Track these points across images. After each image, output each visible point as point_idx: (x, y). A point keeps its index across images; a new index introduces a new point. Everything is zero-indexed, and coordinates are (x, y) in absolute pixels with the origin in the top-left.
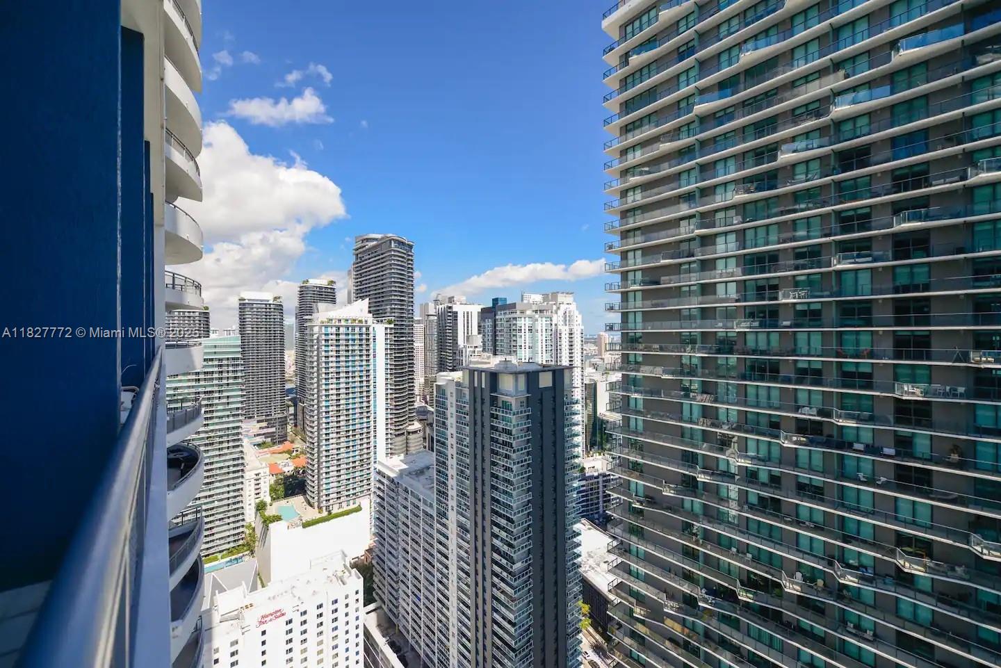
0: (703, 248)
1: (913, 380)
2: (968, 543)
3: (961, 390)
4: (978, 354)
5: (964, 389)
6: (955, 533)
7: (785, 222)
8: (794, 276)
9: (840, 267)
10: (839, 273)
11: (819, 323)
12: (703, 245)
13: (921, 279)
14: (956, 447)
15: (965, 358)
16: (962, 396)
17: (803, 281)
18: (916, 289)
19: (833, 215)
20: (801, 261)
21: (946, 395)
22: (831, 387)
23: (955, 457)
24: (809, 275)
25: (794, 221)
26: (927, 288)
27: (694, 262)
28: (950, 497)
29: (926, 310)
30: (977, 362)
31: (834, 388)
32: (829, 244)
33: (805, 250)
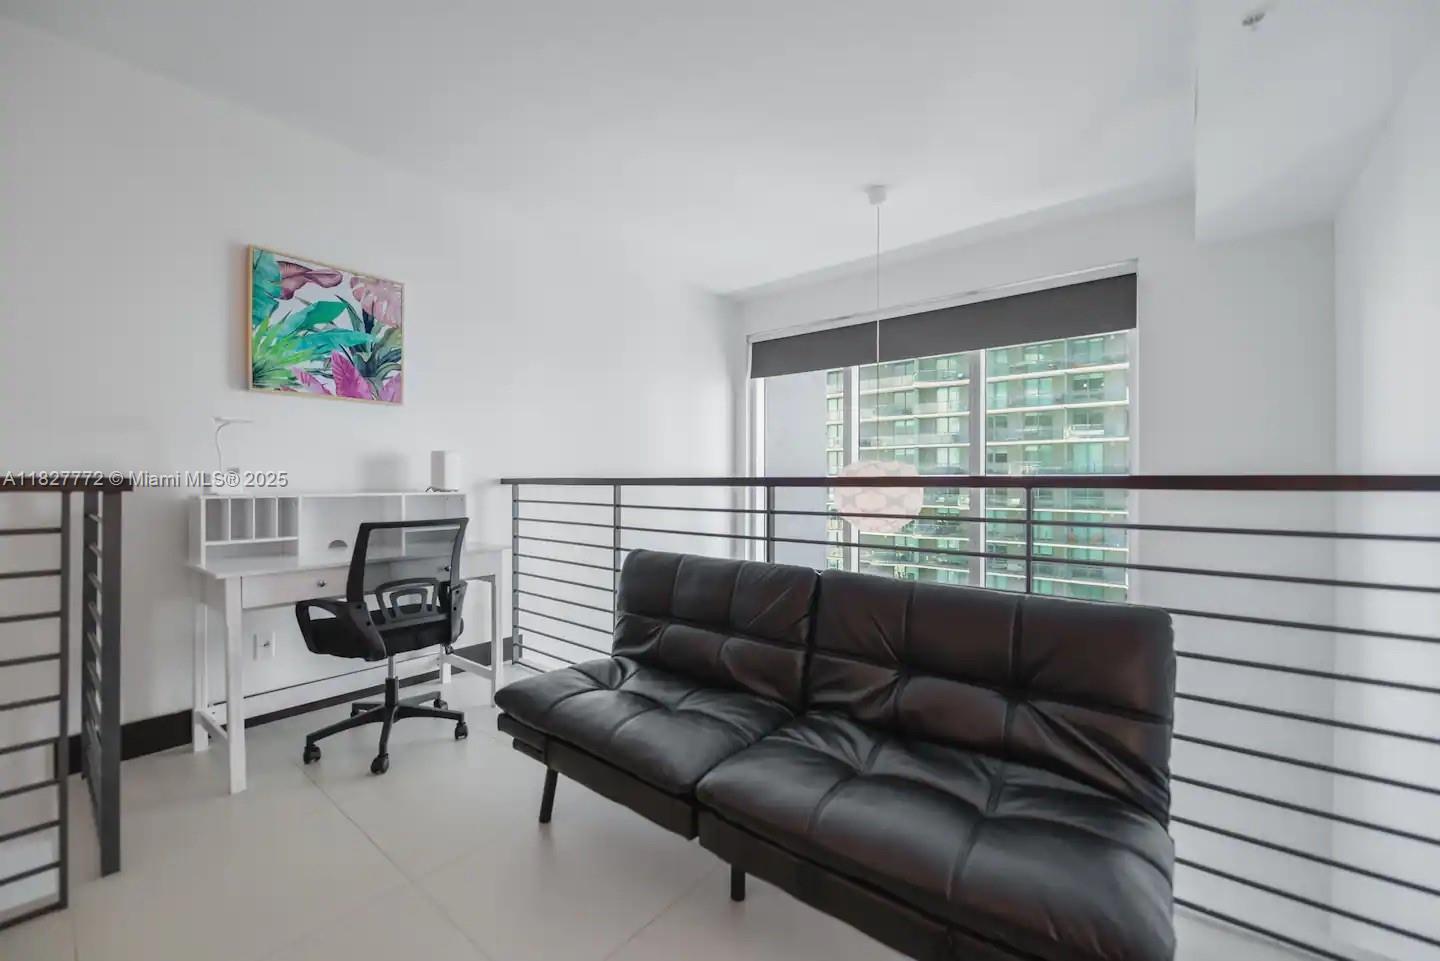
0: (922, 405)
7: (1016, 381)
8: (1024, 446)
9: (1071, 440)
10: (1071, 446)
11: (1049, 502)
12: (922, 400)
17: (1033, 452)
19: (1066, 378)
20: (1033, 429)
22: (1061, 577)
24: (1040, 445)
25: (1024, 381)
27: (911, 420)
31: (1065, 579)
32: (1062, 410)
33: (1035, 414)
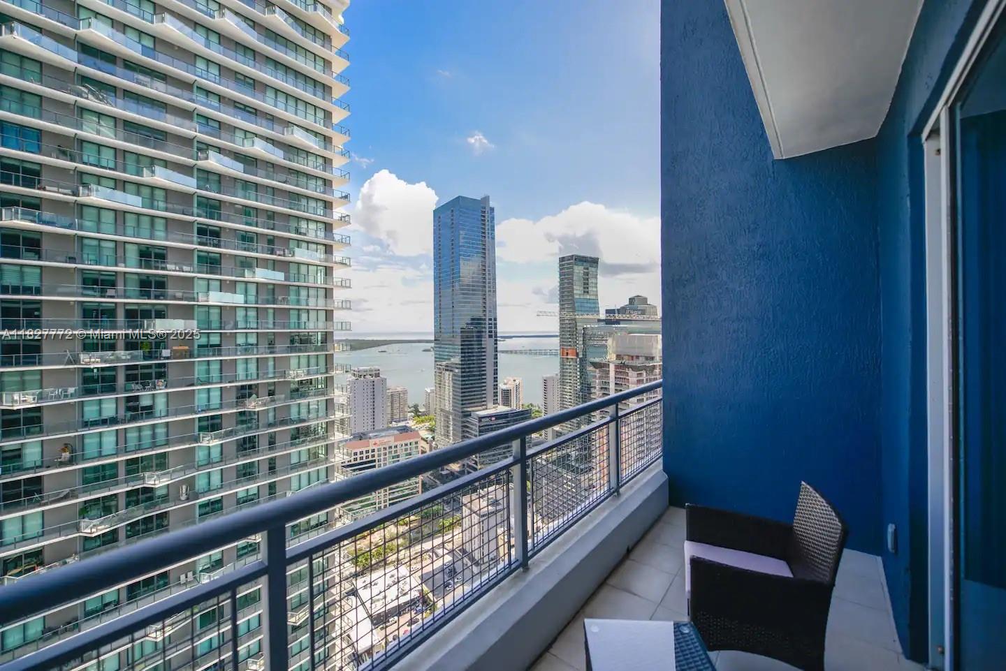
1: (22, 387)
2: (78, 530)
3: (71, 390)
4: (87, 356)
5: (74, 389)
6: (66, 528)
13: (32, 281)
14: (66, 446)
15: (76, 360)
16: (72, 396)
18: (28, 290)
21: (58, 397)
23: (66, 455)
26: (38, 291)
28: (61, 496)
29: (36, 313)
30: (86, 364)
